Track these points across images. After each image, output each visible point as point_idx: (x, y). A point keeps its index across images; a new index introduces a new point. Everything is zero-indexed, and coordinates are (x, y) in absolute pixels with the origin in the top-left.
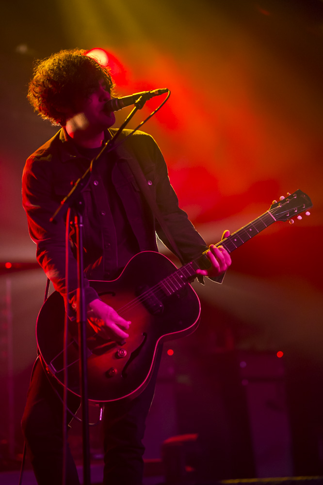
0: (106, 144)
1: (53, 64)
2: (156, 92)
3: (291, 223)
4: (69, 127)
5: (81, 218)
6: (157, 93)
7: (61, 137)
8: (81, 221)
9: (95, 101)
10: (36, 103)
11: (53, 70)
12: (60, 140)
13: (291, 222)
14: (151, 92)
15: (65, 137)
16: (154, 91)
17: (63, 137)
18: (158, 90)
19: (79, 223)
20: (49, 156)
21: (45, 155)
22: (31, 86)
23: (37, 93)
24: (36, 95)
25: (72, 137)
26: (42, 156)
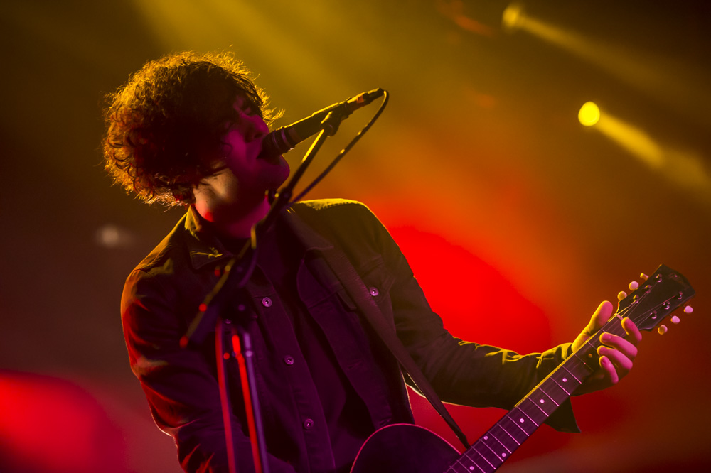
0: (277, 195)
1: (137, 96)
2: (359, 98)
3: (662, 333)
4: (202, 203)
5: (247, 338)
6: (362, 101)
7: (187, 226)
8: (248, 344)
9: (238, 145)
10: (125, 179)
11: (139, 109)
12: (188, 231)
13: (662, 329)
14: (349, 102)
15: (196, 223)
16: (354, 99)
17: (192, 223)
18: (364, 95)
19: (243, 350)
20: (167, 263)
21: (160, 263)
22: (107, 150)
23: (122, 161)
24: (122, 164)
25: (210, 219)
26: (154, 266)
